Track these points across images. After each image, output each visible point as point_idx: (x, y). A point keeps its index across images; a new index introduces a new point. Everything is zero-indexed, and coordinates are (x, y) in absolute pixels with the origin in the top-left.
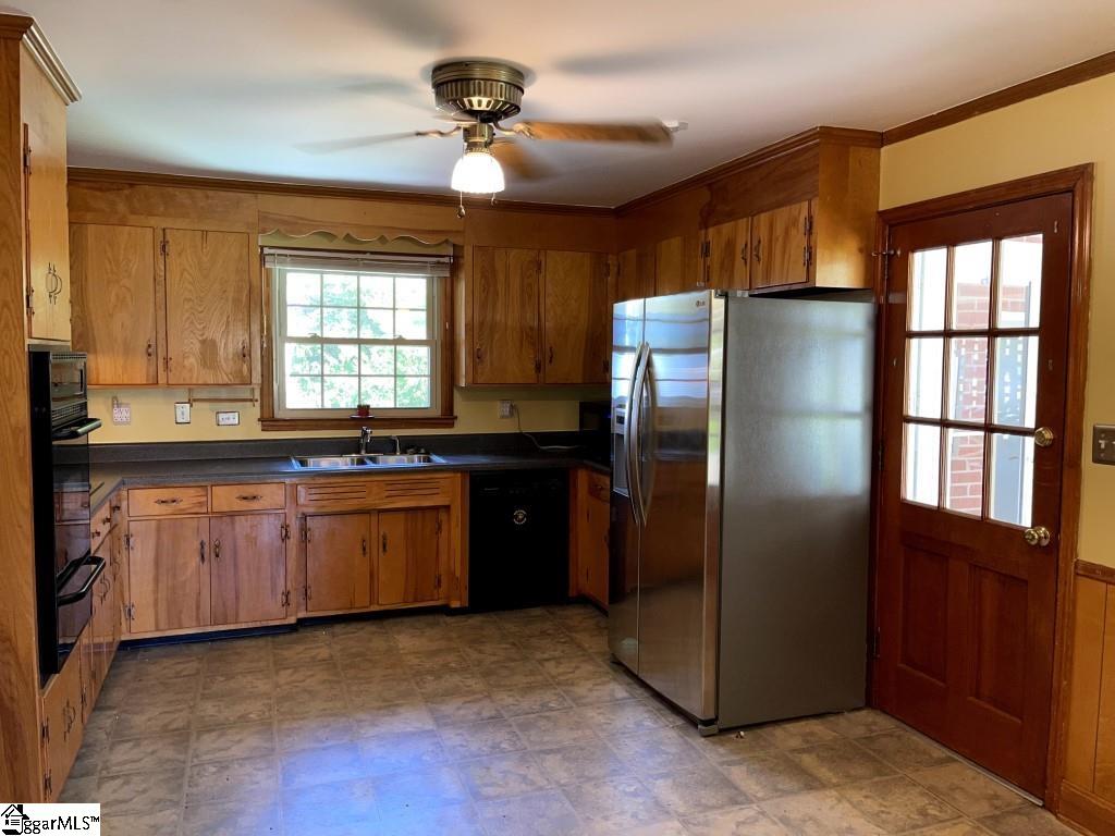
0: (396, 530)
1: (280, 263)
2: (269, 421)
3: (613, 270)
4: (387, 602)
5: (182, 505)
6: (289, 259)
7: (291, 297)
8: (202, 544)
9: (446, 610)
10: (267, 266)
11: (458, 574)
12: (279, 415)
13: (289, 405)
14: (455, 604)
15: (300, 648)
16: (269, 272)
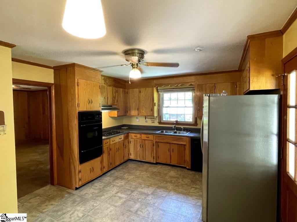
0: (176, 148)
1: (162, 92)
2: (160, 123)
3: (238, 86)
4: (173, 163)
5: (138, 137)
6: (163, 91)
7: (165, 99)
8: (140, 145)
9: (185, 168)
10: (159, 93)
11: (188, 160)
12: (162, 121)
13: (164, 120)
14: (187, 167)
15: (152, 168)
16: (160, 94)
